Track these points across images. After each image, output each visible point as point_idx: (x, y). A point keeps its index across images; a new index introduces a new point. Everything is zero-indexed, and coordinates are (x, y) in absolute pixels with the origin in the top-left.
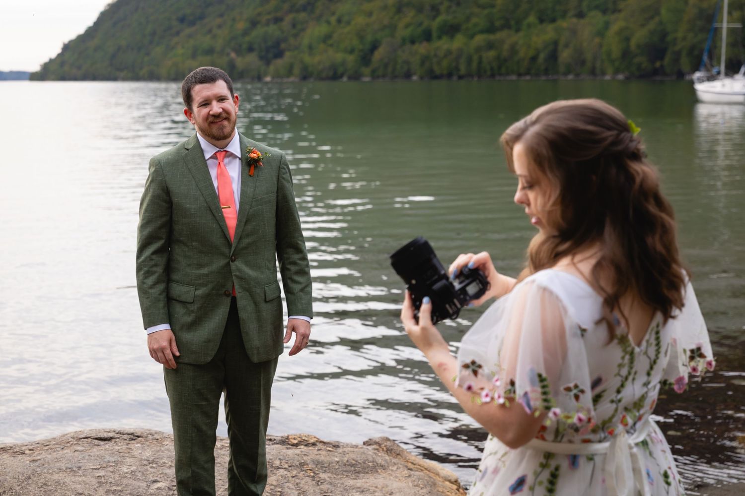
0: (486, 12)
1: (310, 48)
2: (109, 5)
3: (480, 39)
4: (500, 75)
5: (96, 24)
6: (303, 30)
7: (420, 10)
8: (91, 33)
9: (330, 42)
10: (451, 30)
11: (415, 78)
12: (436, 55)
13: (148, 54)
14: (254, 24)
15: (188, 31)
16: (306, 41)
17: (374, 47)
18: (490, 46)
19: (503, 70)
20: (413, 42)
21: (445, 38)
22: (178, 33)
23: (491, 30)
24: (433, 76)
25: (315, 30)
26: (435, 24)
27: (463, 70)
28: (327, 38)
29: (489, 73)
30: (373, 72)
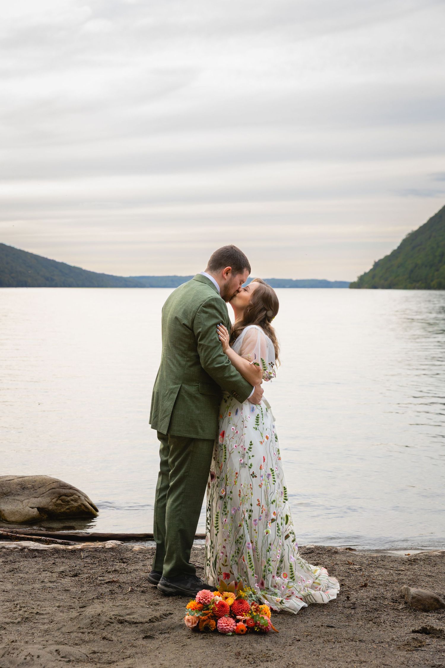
2: (409, 234)
5: (399, 248)
8: (395, 254)
13: (437, 270)
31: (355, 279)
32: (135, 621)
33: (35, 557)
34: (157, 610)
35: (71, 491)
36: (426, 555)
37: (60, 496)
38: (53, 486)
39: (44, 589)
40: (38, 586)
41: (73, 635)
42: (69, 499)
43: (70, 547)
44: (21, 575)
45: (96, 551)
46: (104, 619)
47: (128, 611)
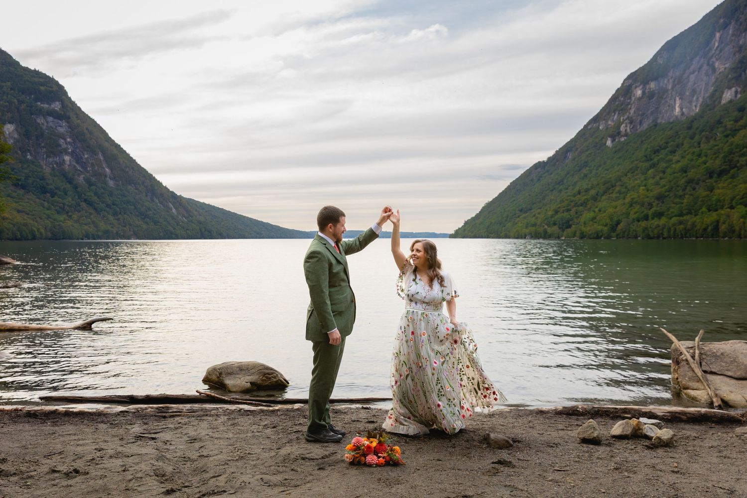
0: (678, 206)
1: (585, 223)
3: (675, 220)
4: (686, 237)
5: (480, 212)
6: (581, 215)
7: (642, 205)
8: (478, 216)
9: (595, 221)
10: (659, 215)
11: (639, 238)
12: (651, 227)
13: (504, 226)
14: (556, 212)
15: (524, 215)
16: (582, 220)
17: (618, 223)
18: (681, 223)
19: (688, 235)
20: (638, 221)
21: (655, 218)
22: (519, 217)
23: (681, 214)
24: (649, 237)
25: (587, 215)
26: (651, 212)
27: (665, 235)
28: (593, 219)
29: (680, 236)
30: (618, 235)
31: (453, 232)
32: (312, 458)
33: (248, 415)
34: (327, 450)
35: (272, 371)
36: (500, 411)
37: (265, 374)
38: (260, 368)
39: (254, 437)
40: (249, 435)
41: (272, 468)
42: (270, 376)
43: (271, 408)
44: (239, 428)
45: (288, 411)
46: (292, 457)
47: (308, 452)
